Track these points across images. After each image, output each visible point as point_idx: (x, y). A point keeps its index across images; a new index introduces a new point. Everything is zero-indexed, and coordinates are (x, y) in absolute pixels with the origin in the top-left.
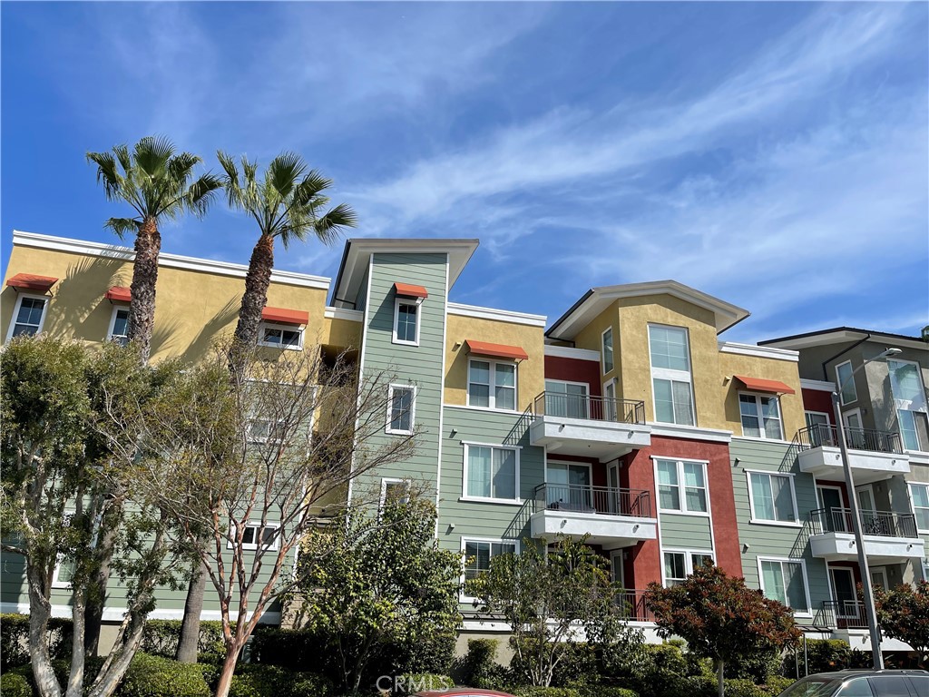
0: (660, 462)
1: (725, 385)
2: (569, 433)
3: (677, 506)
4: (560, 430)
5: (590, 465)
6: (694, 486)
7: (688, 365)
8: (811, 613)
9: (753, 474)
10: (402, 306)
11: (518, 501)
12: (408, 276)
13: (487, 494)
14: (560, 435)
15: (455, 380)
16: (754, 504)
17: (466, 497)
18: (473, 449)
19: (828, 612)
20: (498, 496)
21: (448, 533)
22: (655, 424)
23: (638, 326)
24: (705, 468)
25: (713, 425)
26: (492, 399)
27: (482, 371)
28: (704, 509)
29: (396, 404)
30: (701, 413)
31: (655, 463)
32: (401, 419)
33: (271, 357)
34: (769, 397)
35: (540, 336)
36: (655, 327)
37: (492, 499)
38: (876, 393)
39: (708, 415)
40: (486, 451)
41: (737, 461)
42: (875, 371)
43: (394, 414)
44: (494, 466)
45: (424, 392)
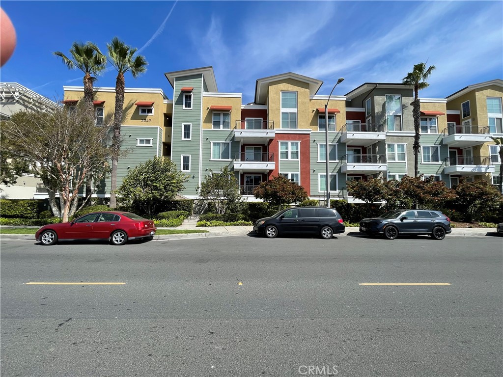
0: (281, 143)
1: (313, 112)
2: (244, 135)
3: (287, 158)
4: (241, 134)
5: (262, 147)
6: (295, 150)
7: (296, 106)
8: (338, 191)
9: (320, 145)
10: (186, 96)
11: (230, 160)
12: (187, 84)
13: (219, 158)
14: (240, 136)
15: (207, 120)
16: (318, 155)
17: (212, 159)
18: (214, 144)
19: (344, 191)
20: (223, 158)
21: (206, 171)
22: (280, 129)
23: (277, 93)
24: (299, 143)
25: (304, 127)
26: (221, 126)
27: (218, 117)
28: (298, 158)
29: (185, 130)
30: (300, 124)
31: (279, 143)
32: (187, 135)
33: (144, 118)
34: (332, 116)
35: (240, 101)
36: (284, 92)
37: (221, 160)
38: (378, 109)
39: (303, 124)
40: (219, 144)
41: (315, 141)
42: (379, 100)
43: (185, 133)
44: (222, 149)
45: (194, 125)
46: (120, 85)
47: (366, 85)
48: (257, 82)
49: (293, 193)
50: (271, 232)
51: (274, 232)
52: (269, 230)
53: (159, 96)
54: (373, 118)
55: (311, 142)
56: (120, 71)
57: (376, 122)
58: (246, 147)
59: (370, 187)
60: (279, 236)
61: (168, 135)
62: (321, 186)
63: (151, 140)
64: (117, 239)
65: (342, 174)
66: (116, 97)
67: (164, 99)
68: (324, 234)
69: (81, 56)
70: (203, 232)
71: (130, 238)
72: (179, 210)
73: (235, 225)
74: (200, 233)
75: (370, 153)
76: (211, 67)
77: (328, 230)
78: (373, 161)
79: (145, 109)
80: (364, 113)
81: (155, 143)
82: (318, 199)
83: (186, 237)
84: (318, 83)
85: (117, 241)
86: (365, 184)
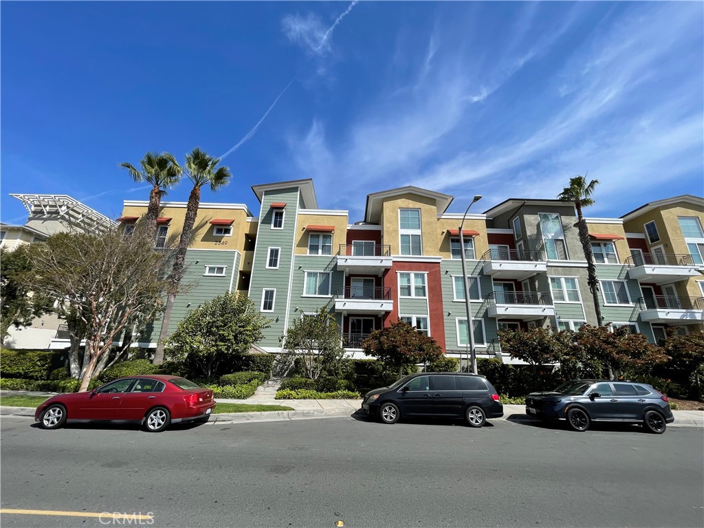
0: (401, 274)
1: (442, 234)
2: (350, 263)
3: (410, 295)
5: (374, 278)
6: (421, 285)
7: (419, 227)
8: (486, 345)
9: (456, 277)
10: (276, 214)
11: (330, 296)
12: (277, 199)
13: (315, 294)
14: (346, 264)
15: (302, 244)
16: (453, 292)
17: (304, 295)
18: (309, 274)
19: (496, 345)
20: (320, 293)
21: (295, 311)
22: (398, 255)
23: (394, 211)
24: (426, 275)
25: (431, 253)
26: (320, 251)
27: (315, 239)
28: (425, 296)
29: (271, 256)
30: (425, 249)
31: (399, 274)
32: (273, 262)
33: (218, 240)
34: (468, 239)
35: (345, 220)
36: (403, 210)
37: (317, 296)
38: (531, 231)
39: (429, 249)
40: (315, 274)
41: (447, 272)
42: (531, 220)
43: (271, 260)
44: (319, 280)
45: (284, 250)
46: (194, 199)
47: (511, 201)
48: (368, 197)
49: (421, 349)
50: (388, 413)
51: (394, 413)
52: (386, 411)
53: (241, 213)
54: (526, 242)
55: (443, 273)
56: (197, 184)
57: (531, 248)
58: (352, 278)
59: (534, 341)
60: (401, 420)
61: (248, 262)
62: (461, 336)
63: (225, 269)
64: (153, 422)
65: (489, 319)
66: (187, 214)
67: (248, 216)
68: (472, 419)
69: (153, 168)
70: (285, 409)
71: (174, 421)
72: (252, 370)
73: (333, 397)
74: (280, 412)
75: (527, 290)
76: (311, 179)
77: (477, 412)
78: (533, 300)
79: (222, 228)
80: (512, 236)
81: (229, 273)
82: (458, 356)
83: (257, 417)
84: (447, 199)
85: (153, 424)
86: (526, 336)
